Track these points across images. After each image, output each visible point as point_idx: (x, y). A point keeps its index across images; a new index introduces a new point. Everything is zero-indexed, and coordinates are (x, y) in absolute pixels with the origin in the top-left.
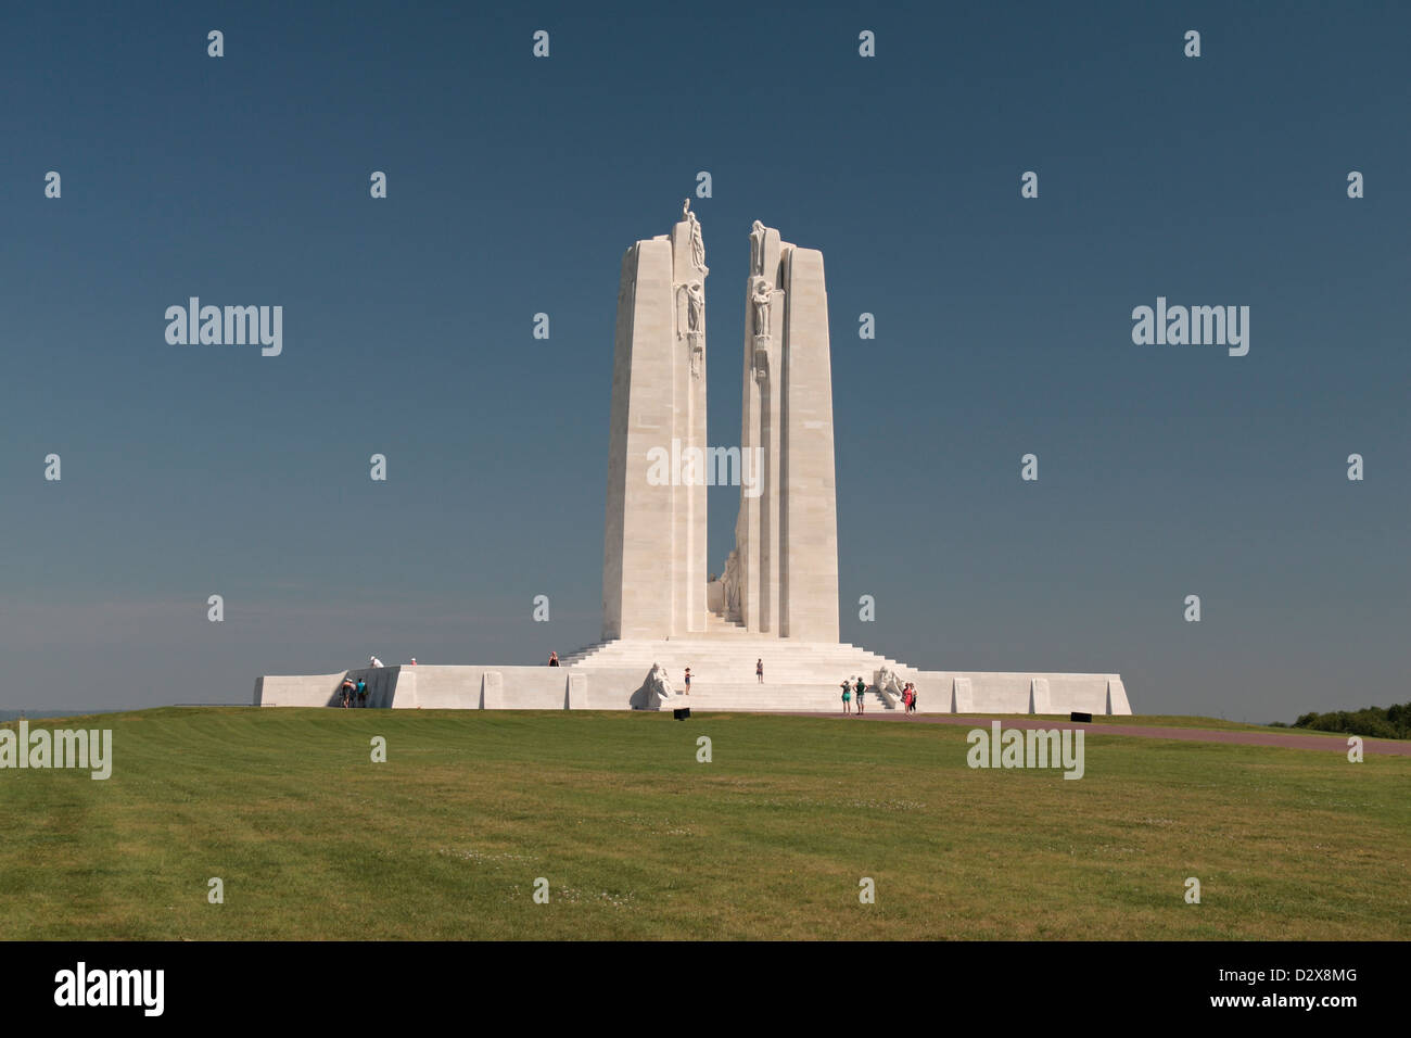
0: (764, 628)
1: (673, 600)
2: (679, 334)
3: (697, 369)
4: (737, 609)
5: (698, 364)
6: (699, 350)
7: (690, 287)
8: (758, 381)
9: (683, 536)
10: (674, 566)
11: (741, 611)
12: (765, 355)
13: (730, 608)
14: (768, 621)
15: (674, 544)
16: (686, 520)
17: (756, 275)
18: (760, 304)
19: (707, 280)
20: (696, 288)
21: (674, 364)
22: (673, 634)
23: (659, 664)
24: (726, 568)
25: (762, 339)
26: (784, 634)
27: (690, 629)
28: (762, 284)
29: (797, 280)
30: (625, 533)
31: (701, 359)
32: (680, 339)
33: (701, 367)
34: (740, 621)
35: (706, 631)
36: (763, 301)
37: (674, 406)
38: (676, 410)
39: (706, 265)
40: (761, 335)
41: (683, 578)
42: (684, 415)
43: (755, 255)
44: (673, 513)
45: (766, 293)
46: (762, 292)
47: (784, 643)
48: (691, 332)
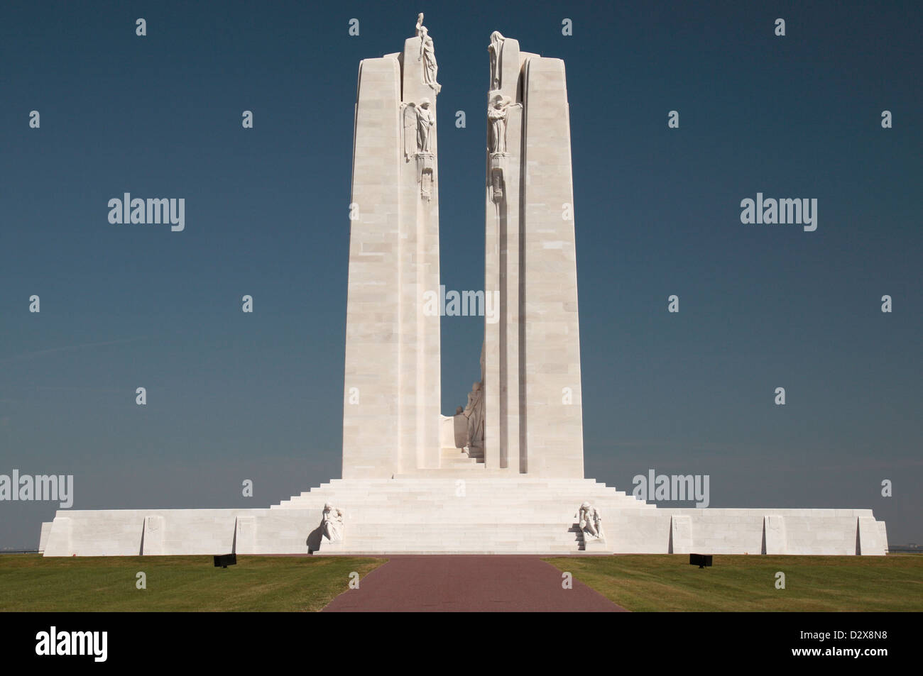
0: (503, 464)
1: (400, 434)
2: (406, 155)
3: (427, 192)
4: (479, 444)
5: (429, 187)
6: (429, 171)
7: (418, 106)
8: (495, 200)
9: (411, 368)
10: (400, 401)
11: (483, 445)
12: (500, 172)
13: (473, 443)
14: (506, 456)
15: (400, 377)
16: (414, 351)
17: (494, 89)
18: (495, 120)
19: (439, 97)
20: (425, 106)
21: (399, 188)
22: (400, 471)
23: (329, 504)
24: (469, 401)
25: (496, 157)
26: (523, 470)
27: (421, 466)
28: (498, 98)
29: (535, 92)
30: (347, 366)
31: (432, 181)
32: (408, 161)
33: (432, 189)
34: (480, 455)
35: (440, 468)
36: (497, 116)
37: (399, 232)
38: (402, 236)
39: (439, 80)
40: (496, 152)
41: (411, 412)
42: (413, 240)
43: (494, 67)
44: (400, 345)
45: (502, 108)
46: (497, 107)
47: (523, 479)
48: (419, 153)
